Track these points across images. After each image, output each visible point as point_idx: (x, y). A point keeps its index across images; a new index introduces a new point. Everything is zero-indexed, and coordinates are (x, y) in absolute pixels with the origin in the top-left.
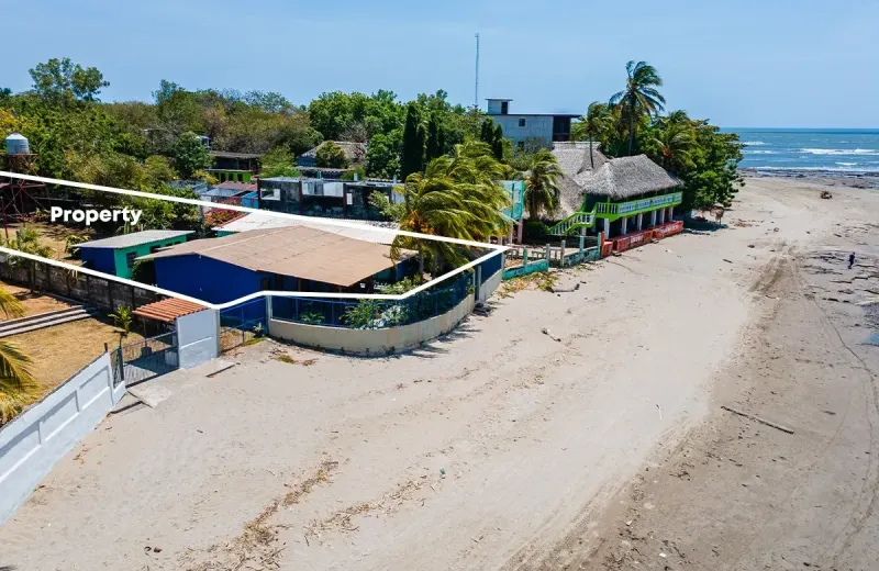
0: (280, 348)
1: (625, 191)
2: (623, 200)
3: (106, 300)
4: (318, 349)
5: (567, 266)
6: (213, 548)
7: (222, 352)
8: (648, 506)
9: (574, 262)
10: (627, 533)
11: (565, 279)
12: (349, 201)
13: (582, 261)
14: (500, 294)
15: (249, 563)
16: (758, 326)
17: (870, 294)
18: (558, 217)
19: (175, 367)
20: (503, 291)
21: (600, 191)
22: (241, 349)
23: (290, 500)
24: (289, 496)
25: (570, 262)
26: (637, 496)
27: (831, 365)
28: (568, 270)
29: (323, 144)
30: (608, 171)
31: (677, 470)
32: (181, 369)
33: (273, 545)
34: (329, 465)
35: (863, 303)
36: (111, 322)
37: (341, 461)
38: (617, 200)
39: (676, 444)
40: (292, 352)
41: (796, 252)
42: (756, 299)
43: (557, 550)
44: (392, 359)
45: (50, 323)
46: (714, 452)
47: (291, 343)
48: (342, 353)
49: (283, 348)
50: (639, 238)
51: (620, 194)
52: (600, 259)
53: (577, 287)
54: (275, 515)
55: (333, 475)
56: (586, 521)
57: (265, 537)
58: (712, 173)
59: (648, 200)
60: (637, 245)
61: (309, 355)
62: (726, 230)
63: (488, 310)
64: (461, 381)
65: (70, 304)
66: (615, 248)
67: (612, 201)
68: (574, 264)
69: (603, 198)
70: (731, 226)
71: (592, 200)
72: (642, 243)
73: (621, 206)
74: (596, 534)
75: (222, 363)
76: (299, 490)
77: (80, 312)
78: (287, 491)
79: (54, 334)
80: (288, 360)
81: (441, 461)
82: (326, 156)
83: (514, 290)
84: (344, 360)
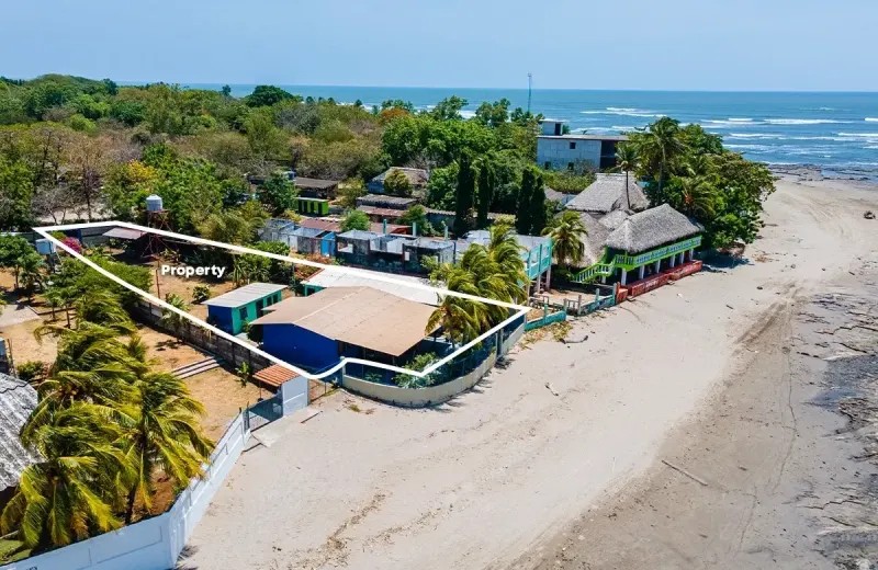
0: (350, 398)
1: (640, 245)
2: (638, 253)
3: (230, 355)
4: (376, 399)
5: (583, 314)
6: (310, 550)
7: (311, 402)
8: (581, 537)
9: (590, 310)
10: (561, 556)
11: (578, 328)
12: (407, 258)
13: (598, 308)
14: (521, 345)
15: (330, 561)
16: (725, 383)
17: (843, 348)
18: (583, 265)
19: (279, 415)
20: (524, 342)
21: (618, 245)
22: (323, 399)
23: (355, 521)
24: (354, 518)
25: (586, 311)
26: (576, 529)
27: (767, 425)
28: (584, 318)
29: (392, 170)
30: (627, 228)
31: (611, 511)
32: (284, 417)
33: (344, 550)
34: (380, 497)
35: (830, 359)
36: (235, 373)
37: (387, 494)
38: (633, 254)
39: (616, 491)
40: (358, 401)
41: (799, 295)
42: (737, 352)
43: (513, 565)
44: (428, 410)
45: (194, 372)
46: (643, 500)
47: (357, 393)
48: (394, 404)
49: (352, 397)
50: (655, 282)
51: (635, 249)
52: (615, 305)
53: (586, 338)
54: (346, 531)
55: (382, 505)
56: (537, 546)
57: (339, 545)
58: (732, 217)
59: (665, 248)
60: (652, 288)
61: (370, 404)
62: (746, 266)
63: (508, 364)
64: (475, 432)
65: (206, 355)
66: (630, 293)
67: (629, 254)
68: (589, 312)
69: (622, 252)
70: (751, 261)
71: (612, 253)
72: (658, 286)
73: (636, 258)
74: (541, 555)
75: (311, 411)
76: (360, 514)
77: (212, 362)
78: (352, 515)
79: (198, 381)
80: (355, 409)
81: (452, 498)
82: (392, 183)
83: (532, 341)
84: (394, 410)
